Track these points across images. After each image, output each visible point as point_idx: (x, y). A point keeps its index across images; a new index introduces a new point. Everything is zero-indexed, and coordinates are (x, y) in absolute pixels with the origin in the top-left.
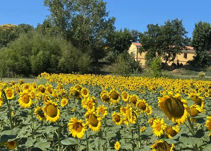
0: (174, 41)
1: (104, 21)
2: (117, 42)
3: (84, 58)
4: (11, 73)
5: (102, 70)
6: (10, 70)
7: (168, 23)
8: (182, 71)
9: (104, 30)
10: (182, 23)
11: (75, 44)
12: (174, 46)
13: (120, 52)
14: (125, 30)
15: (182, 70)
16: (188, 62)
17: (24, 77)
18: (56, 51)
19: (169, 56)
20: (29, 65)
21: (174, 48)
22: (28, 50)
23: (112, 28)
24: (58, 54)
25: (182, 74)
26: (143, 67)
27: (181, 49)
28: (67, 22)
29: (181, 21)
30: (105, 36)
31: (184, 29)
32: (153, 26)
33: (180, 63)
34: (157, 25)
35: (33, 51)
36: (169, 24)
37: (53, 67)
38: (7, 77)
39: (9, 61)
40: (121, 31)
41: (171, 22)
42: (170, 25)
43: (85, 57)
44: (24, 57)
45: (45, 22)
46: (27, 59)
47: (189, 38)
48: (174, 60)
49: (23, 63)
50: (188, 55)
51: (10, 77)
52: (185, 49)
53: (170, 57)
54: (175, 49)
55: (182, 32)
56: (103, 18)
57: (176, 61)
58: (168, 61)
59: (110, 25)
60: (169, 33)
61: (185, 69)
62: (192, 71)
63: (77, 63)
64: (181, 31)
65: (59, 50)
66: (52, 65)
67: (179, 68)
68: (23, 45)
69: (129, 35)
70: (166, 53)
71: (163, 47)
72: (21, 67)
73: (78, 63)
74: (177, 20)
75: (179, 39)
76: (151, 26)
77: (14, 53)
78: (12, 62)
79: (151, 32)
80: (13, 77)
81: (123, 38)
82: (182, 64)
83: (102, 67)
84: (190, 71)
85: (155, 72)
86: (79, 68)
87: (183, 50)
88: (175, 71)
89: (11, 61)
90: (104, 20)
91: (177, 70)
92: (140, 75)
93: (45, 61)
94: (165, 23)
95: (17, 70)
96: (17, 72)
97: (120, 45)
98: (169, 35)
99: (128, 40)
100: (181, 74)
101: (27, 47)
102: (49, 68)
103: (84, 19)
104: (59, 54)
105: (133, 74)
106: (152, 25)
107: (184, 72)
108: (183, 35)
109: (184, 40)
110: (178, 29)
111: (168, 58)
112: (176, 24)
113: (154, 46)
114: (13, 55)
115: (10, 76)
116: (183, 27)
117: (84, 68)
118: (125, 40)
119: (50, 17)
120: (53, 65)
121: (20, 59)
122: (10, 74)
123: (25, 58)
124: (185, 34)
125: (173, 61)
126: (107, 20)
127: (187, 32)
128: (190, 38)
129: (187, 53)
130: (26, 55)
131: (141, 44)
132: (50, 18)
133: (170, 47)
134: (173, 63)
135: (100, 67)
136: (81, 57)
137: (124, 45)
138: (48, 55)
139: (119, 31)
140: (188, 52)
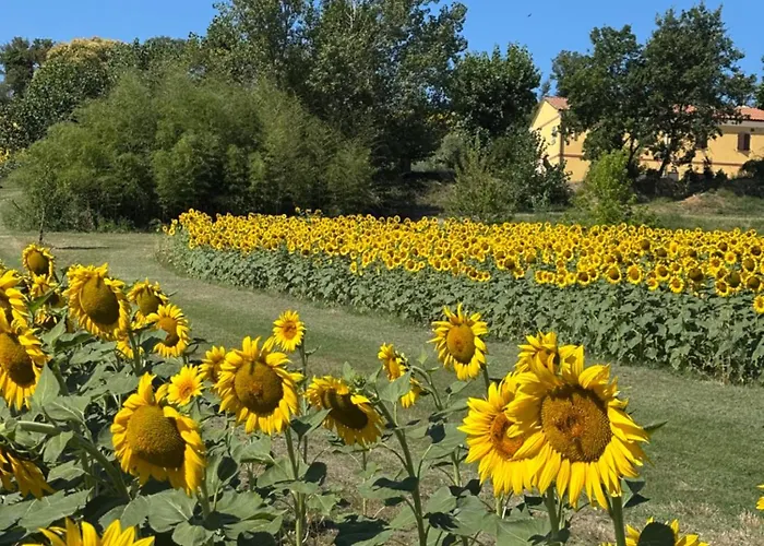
0: (690, 87)
1: (426, 20)
2: (482, 98)
3: (349, 159)
4: (87, 213)
5: (421, 200)
6: (82, 206)
7: (670, 20)
8: (721, 202)
9: (425, 51)
10: (722, 20)
11: (316, 104)
12: (691, 109)
13: (494, 135)
14: (512, 51)
15: (719, 198)
16: (745, 167)
17: (131, 229)
18: (246, 135)
19: (675, 145)
20: (147, 183)
21: (693, 115)
22: (144, 131)
23: (453, 45)
24: (252, 143)
25: (721, 213)
26: (575, 189)
27: (716, 120)
28: (288, 27)
29: (718, 14)
30: (427, 76)
31: (730, 43)
32: (615, 34)
33: (715, 169)
34: (627, 29)
35: (160, 135)
36: (670, 26)
37: (236, 192)
38: (71, 227)
39: (78, 172)
40: (497, 54)
41: (677, 17)
42: (676, 30)
43: (354, 152)
44: (130, 154)
45: (214, 28)
46: (140, 162)
47: (747, 76)
48: (694, 159)
49: (125, 179)
50: (754, 139)
51: (82, 227)
52: (731, 119)
53: (676, 151)
54: (696, 117)
55: (722, 53)
56: (422, 7)
57: (698, 163)
58: (671, 164)
59: (444, 35)
60: (671, 57)
61: (733, 190)
62: (758, 200)
63: (322, 177)
64: (715, 52)
65: (257, 130)
66: (230, 184)
67: (711, 190)
68: (128, 112)
69: (529, 68)
70: (661, 133)
71: (650, 110)
72: (120, 191)
73: (328, 177)
74: (702, 8)
75: (708, 80)
76: (605, 35)
77: (93, 142)
78: (87, 174)
79: (604, 56)
80: (93, 231)
81: (505, 82)
82: (721, 175)
83: (422, 189)
84: (750, 198)
85: (604, 204)
86: (331, 192)
87: (725, 120)
88: (694, 199)
89: (85, 172)
90: (425, 16)
91: (701, 198)
92: (558, 217)
93: (204, 168)
94: (659, 23)
95: (104, 203)
96: (105, 209)
97: (490, 106)
98: (672, 68)
99: (522, 88)
100: (716, 210)
101: (140, 120)
102: (221, 193)
103: (351, 13)
104: (257, 145)
105: (532, 212)
106: (608, 32)
107: (729, 204)
108: (727, 66)
109: (730, 85)
110: (705, 45)
111: (669, 153)
112: (700, 26)
113: (618, 110)
114: (89, 150)
115: (80, 224)
116: (724, 36)
117: (348, 195)
118: (510, 88)
119: (229, 10)
120: (235, 183)
121: (114, 164)
122: (81, 218)
123: (132, 160)
124: (733, 62)
125: (690, 162)
126: (437, 14)
127: (741, 52)
128: (752, 77)
129: (749, 132)
130: (137, 149)
131: (568, 103)
132: (225, 12)
133: (676, 111)
134: (687, 172)
135: (415, 188)
136: (338, 153)
137: (509, 108)
138: (215, 148)
139: (490, 56)
140: (752, 130)
